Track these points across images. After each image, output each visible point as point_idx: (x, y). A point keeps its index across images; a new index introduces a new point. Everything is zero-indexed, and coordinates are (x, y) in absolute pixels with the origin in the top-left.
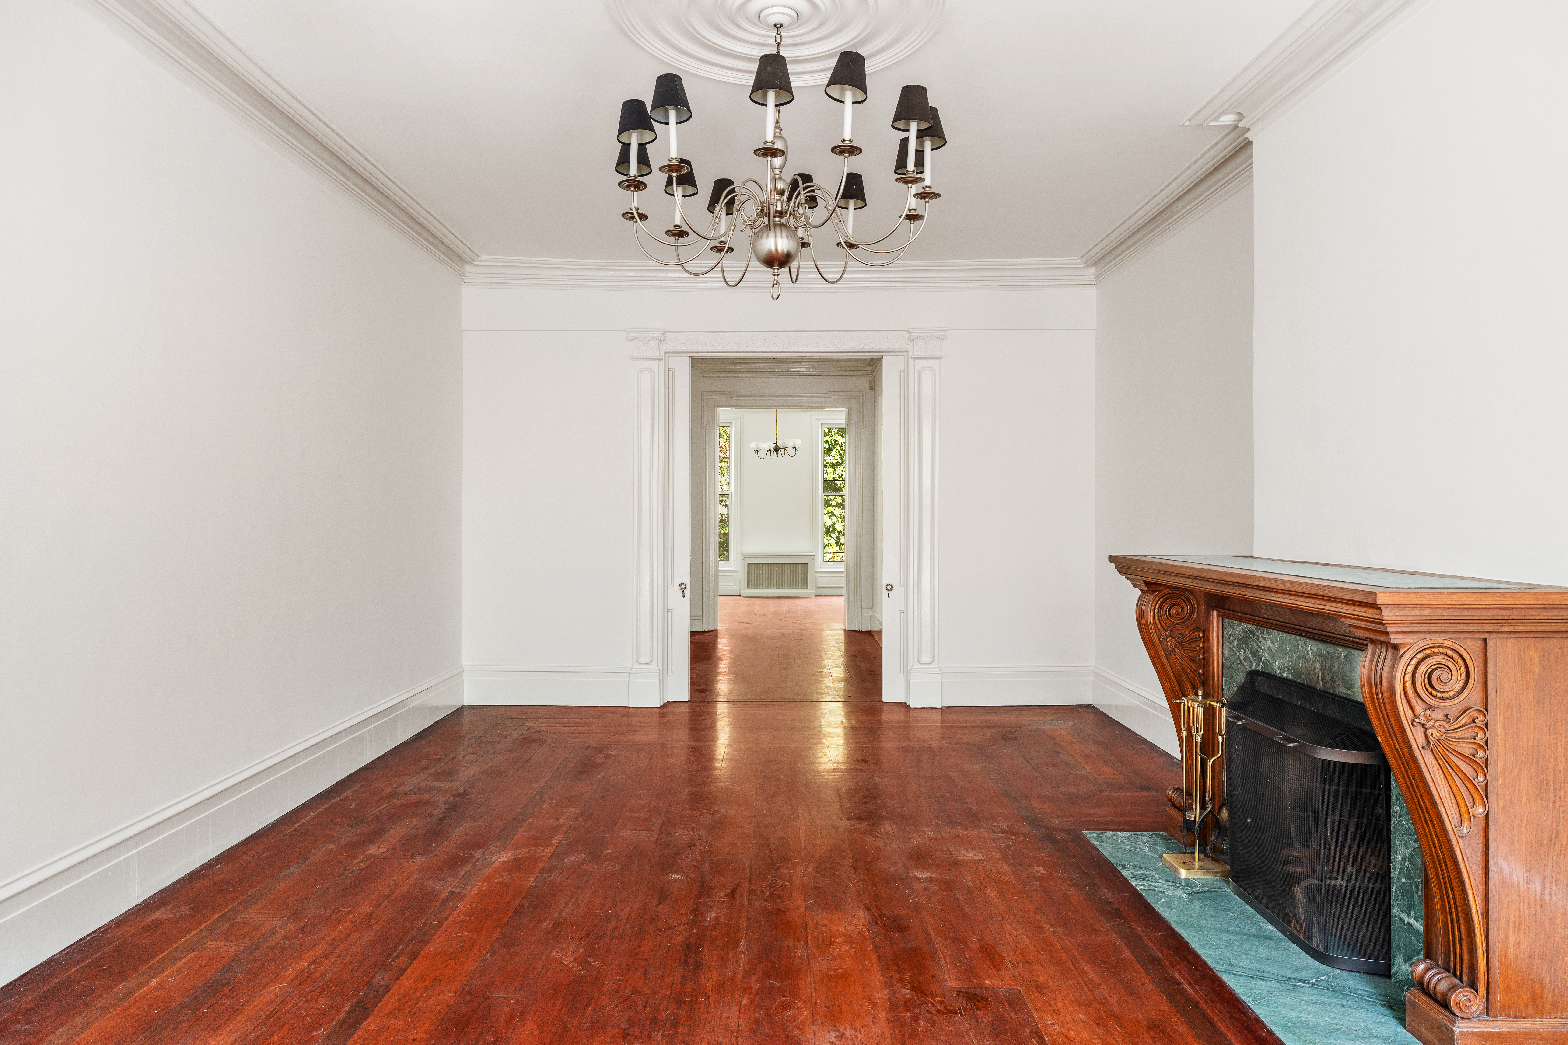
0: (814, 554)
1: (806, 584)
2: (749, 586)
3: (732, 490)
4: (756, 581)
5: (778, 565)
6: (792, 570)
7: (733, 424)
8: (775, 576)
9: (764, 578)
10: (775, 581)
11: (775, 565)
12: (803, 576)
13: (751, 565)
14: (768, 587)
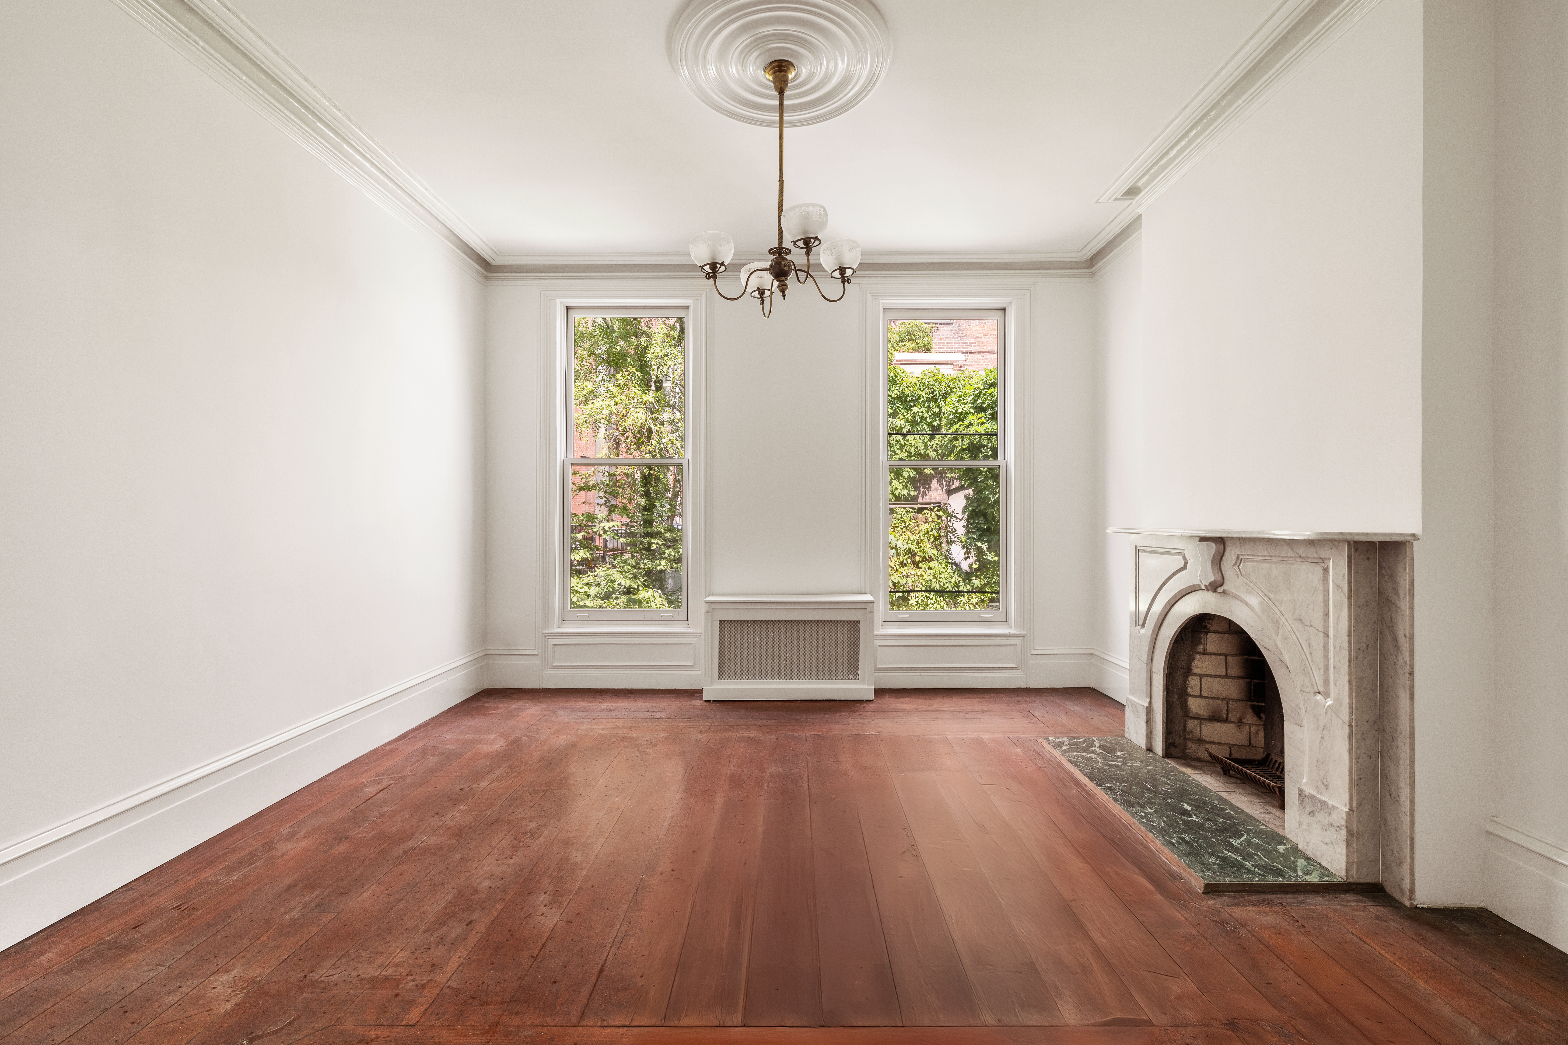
0: (868, 598)
1: (853, 670)
2: (722, 675)
3: (689, 455)
4: (739, 661)
5: (789, 626)
6: (820, 636)
7: (691, 309)
8: (783, 650)
9: (758, 654)
10: (783, 663)
11: (783, 626)
12: (846, 649)
13: (727, 626)
14: (766, 678)
